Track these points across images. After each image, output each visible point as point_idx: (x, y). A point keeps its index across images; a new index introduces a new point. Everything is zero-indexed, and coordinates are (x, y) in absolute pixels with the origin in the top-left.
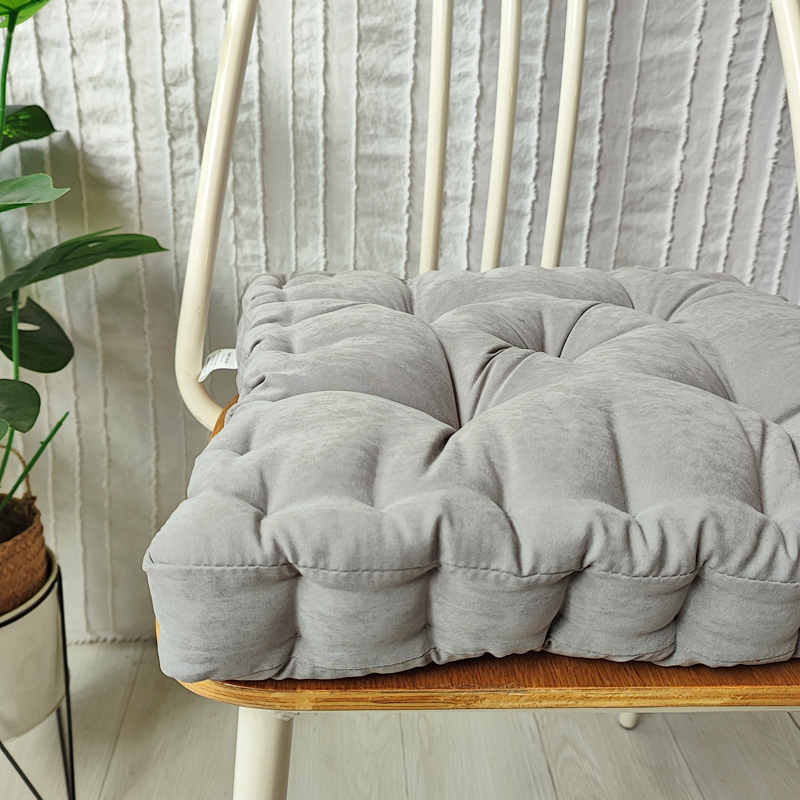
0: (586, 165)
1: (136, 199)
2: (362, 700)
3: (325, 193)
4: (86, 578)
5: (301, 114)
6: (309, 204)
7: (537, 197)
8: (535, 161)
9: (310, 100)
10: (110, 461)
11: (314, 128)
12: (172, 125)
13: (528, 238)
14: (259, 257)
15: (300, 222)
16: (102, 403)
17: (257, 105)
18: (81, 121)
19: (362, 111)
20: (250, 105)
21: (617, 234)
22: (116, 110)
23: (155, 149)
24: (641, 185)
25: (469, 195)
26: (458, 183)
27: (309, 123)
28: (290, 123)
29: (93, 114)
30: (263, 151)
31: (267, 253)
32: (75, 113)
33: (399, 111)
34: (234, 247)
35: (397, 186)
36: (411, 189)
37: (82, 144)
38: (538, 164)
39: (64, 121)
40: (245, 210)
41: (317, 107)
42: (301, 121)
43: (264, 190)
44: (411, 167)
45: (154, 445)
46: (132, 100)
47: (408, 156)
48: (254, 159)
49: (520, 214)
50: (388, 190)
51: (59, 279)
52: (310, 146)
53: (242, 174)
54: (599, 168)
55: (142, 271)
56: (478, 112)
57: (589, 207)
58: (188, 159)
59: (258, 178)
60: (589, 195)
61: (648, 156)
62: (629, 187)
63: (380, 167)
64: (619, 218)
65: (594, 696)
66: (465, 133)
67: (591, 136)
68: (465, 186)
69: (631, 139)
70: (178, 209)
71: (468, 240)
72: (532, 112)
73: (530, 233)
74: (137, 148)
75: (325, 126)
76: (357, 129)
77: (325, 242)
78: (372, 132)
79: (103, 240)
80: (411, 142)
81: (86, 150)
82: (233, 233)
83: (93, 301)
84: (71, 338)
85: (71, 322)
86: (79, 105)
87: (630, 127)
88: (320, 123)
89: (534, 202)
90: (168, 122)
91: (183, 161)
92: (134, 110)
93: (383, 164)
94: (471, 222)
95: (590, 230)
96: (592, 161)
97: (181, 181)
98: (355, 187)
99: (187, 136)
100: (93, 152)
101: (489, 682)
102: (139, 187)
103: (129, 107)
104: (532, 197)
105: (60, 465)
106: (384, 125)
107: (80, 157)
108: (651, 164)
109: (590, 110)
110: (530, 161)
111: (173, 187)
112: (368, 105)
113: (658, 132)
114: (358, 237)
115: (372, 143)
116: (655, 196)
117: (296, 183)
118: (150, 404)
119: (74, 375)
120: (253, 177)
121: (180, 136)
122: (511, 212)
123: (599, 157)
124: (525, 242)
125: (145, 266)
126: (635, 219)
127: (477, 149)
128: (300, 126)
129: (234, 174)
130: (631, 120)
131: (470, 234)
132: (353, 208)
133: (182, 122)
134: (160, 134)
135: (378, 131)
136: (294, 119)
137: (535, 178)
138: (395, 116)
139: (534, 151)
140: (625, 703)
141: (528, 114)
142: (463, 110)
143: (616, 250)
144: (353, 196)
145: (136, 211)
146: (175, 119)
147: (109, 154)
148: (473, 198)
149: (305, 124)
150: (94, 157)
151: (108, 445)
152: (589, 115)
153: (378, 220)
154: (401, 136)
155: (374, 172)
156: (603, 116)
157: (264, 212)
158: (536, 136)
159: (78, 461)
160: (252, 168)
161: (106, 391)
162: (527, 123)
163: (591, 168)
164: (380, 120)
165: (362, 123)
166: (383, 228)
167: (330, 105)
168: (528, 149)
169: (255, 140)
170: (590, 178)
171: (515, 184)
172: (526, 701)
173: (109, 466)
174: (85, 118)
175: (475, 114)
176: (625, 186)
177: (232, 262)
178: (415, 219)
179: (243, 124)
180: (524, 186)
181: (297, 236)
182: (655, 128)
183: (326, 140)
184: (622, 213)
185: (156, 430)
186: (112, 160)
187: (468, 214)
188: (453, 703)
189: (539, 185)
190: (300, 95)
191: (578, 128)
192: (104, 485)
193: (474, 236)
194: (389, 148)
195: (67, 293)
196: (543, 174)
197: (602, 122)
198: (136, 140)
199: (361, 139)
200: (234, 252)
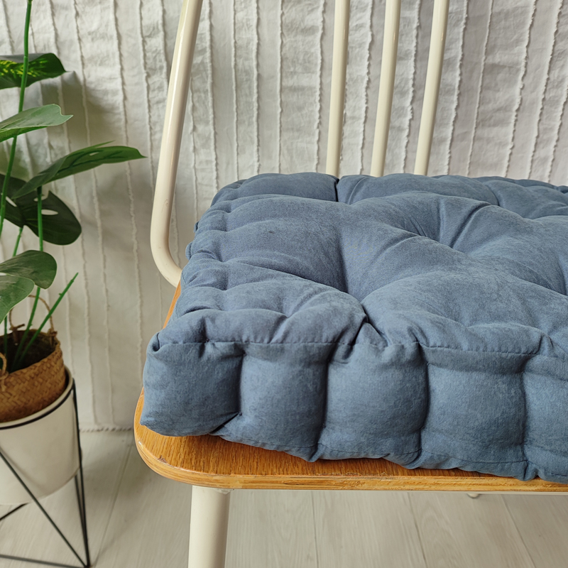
0: (450, 92)
1: (123, 120)
2: (277, 482)
3: (258, 115)
4: (93, 387)
5: (240, 57)
6: (246, 123)
7: (413, 116)
8: (412, 89)
9: (247, 46)
10: (109, 306)
11: (250, 67)
12: (148, 66)
13: (406, 147)
14: (211, 162)
15: (240, 135)
16: (102, 266)
17: (208, 50)
18: (83, 64)
19: (285, 54)
20: (203, 51)
21: (472, 143)
22: (108, 56)
23: (137, 84)
24: (491, 106)
25: (363, 115)
26: (355, 107)
27: (246, 63)
28: (233, 64)
29: (92, 59)
30: (213, 85)
31: (216, 159)
32: (79, 59)
33: (312, 54)
34: (193, 154)
35: (310, 109)
36: (320, 111)
37: (85, 80)
38: (414, 91)
39: (71, 65)
40: (200, 128)
41: (252, 51)
42: (240, 62)
43: (214, 113)
44: (321, 95)
45: (139, 295)
46: (119, 48)
47: (318, 87)
48: (207, 90)
49: (400, 129)
50: (304, 112)
51: (70, 178)
52: (247, 80)
53: (198, 101)
54: (459, 95)
55: (129, 172)
56: (370, 53)
57: (451, 123)
58: (160, 91)
59: (210, 104)
60: (451, 114)
61: (496, 85)
62: (482, 108)
63: (298, 96)
64: (473, 131)
65: (443, 483)
66: (360, 70)
67: (454, 70)
68: (360, 108)
69: (483, 72)
70: (153, 127)
71: (362, 148)
72: (410, 53)
73: (408, 143)
74: (123, 84)
75: (258, 65)
76: (282, 67)
77: (258, 150)
78: (292, 69)
79: (100, 150)
80: (321, 76)
81: (88, 85)
82: (192, 145)
83: (94, 194)
84: (79, 220)
85: (80, 209)
86: (82, 53)
87: (483, 64)
88: (255, 63)
89: (410, 120)
90: (145, 64)
91: (156, 92)
92: (121, 55)
93: (300, 93)
94: (364, 135)
95: (452, 140)
96: (454, 90)
97: (155, 107)
98: (280, 110)
99: (159, 74)
100: (92, 86)
101: (367, 472)
102: (125, 111)
103: (117, 54)
104: (409, 116)
105: (74, 309)
106: (301, 64)
107: (83, 91)
108: (498, 91)
109: (453, 51)
110: (408, 90)
111: (149, 111)
112: (289, 49)
113: (504, 67)
114: (282, 147)
115: (292, 77)
116: (500, 115)
117: (237, 108)
118: (136, 266)
119: (83, 246)
120: (206, 104)
121: (154, 74)
122: (394, 128)
123: (459, 86)
124: (404, 149)
125: (130, 168)
126: (485, 132)
127: (369, 81)
128: (240, 66)
129: (193, 101)
130: (484, 58)
131: (363, 144)
132: (279, 126)
133: (155, 64)
134: (139, 73)
135: (297, 68)
136: (235, 60)
137: (412, 103)
138: (309, 58)
139: (411, 82)
140: (466, 488)
141: (407, 55)
142: (359, 52)
143: (471, 155)
144: (279, 116)
145: (123, 129)
146: (150, 62)
147: (103, 88)
148: (366, 117)
149: (243, 64)
150: (94, 90)
151: (107, 295)
152: (452, 55)
153: (296, 134)
154: (313, 72)
155: (293, 99)
156: (463, 55)
157: (215, 129)
158: (413, 71)
159: (86, 306)
160: (205, 97)
161: (105, 257)
162: (406, 61)
163: (453, 94)
164: (298, 60)
165: (285, 63)
166: (300, 140)
167: (261, 50)
168: (407, 80)
169: (207, 77)
170: (452, 102)
171: (396, 107)
172: (394, 485)
173: (108, 310)
174: (86, 62)
175: (368, 55)
176: (479, 108)
177: (192, 165)
178: (323, 133)
179: (199, 65)
180: (403, 108)
181: (238, 146)
182: (501, 64)
183: (259, 76)
184: (476, 128)
185: (140, 284)
186: (106, 92)
187: (362, 129)
188: (342, 485)
189: (414, 108)
190: (239, 43)
191: (444, 64)
192: (105, 323)
193: (366, 145)
194: (304, 81)
195: (76, 188)
196: (417, 99)
197: (462, 60)
198: (122, 77)
199: (284, 75)
200: (193, 158)
